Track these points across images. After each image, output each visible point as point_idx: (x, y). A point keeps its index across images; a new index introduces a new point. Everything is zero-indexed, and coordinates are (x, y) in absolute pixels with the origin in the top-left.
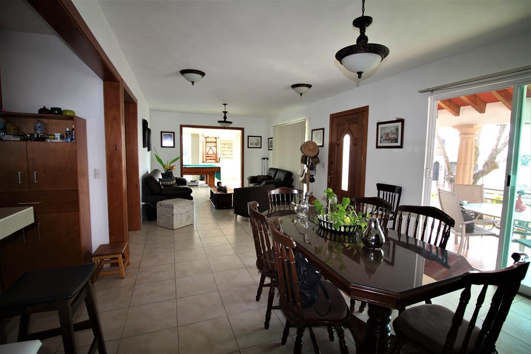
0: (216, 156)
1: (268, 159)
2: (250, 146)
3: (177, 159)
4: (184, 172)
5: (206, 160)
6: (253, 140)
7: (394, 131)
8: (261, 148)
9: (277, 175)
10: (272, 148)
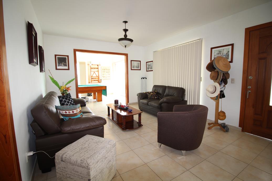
0: (99, 78)
1: (146, 78)
2: (132, 69)
3: (72, 80)
4: (79, 91)
5: (91, 81)
6: (135, 64)
8: (140, 70)
9: (167, 91)
10: (151, 70)
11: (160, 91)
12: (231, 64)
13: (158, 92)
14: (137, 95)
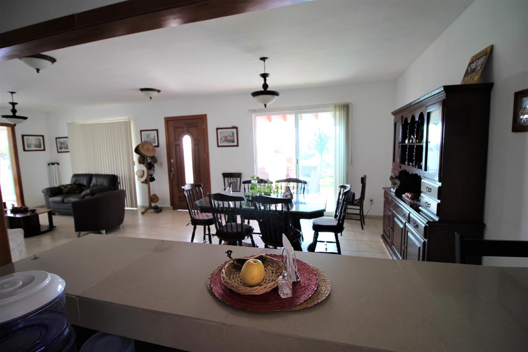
1: (58, 164)
2: (27, 149)
6: (32, 140)
7: (231, 135)
8: (44, 150)
9: (94, 181)
10: (67, 150)
11: (84, 182)
12: (156, 148)
13: (81, 183)
14: (43, 192)
